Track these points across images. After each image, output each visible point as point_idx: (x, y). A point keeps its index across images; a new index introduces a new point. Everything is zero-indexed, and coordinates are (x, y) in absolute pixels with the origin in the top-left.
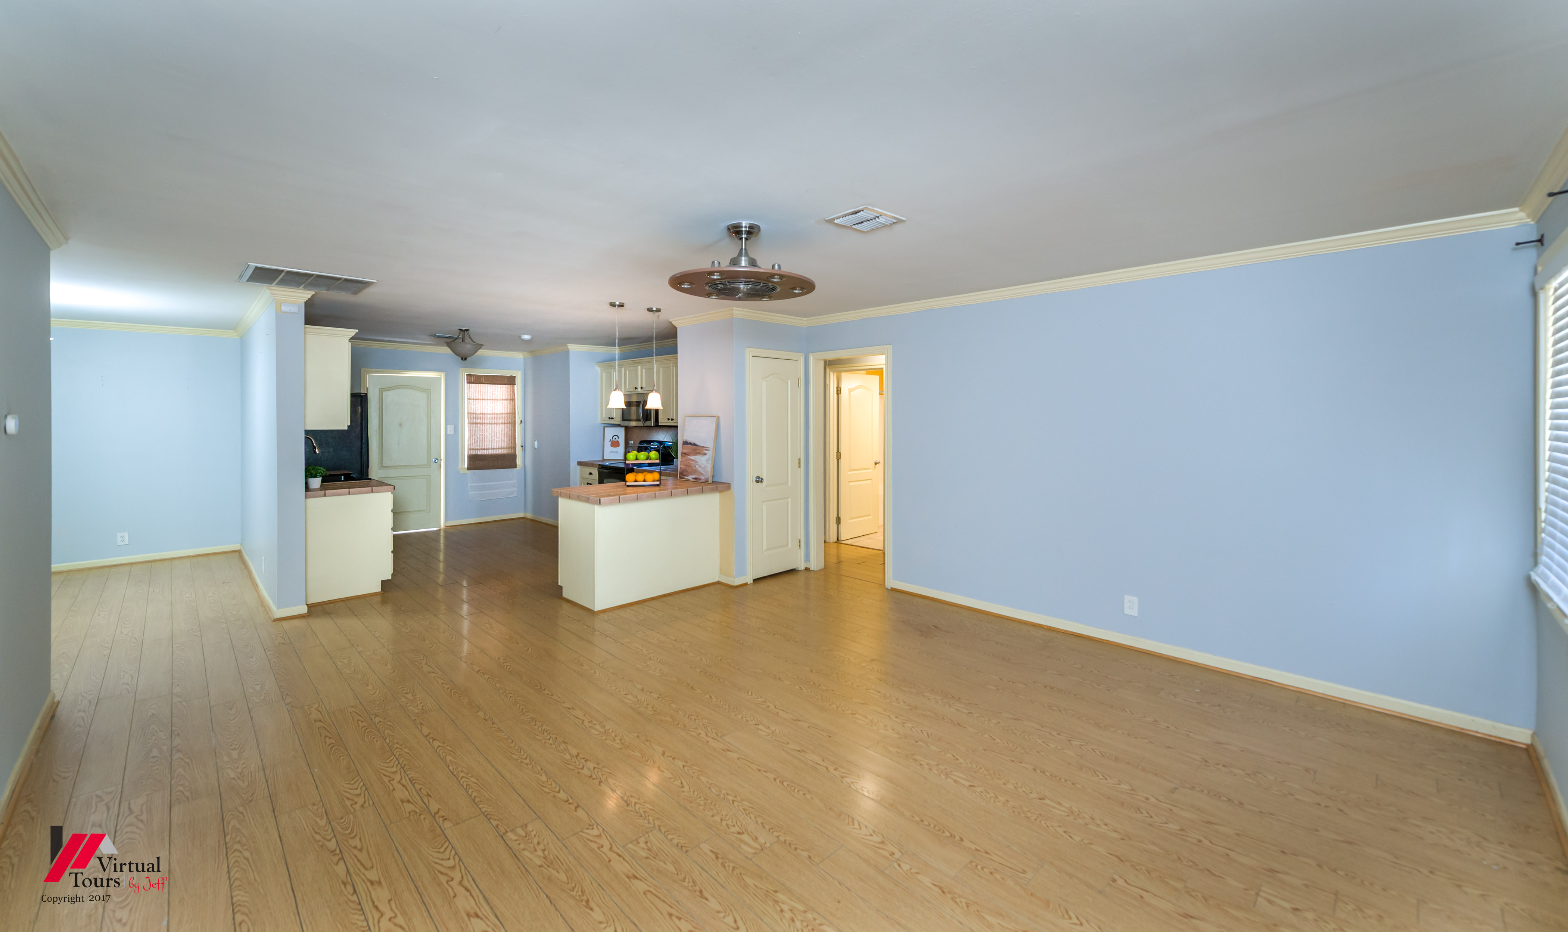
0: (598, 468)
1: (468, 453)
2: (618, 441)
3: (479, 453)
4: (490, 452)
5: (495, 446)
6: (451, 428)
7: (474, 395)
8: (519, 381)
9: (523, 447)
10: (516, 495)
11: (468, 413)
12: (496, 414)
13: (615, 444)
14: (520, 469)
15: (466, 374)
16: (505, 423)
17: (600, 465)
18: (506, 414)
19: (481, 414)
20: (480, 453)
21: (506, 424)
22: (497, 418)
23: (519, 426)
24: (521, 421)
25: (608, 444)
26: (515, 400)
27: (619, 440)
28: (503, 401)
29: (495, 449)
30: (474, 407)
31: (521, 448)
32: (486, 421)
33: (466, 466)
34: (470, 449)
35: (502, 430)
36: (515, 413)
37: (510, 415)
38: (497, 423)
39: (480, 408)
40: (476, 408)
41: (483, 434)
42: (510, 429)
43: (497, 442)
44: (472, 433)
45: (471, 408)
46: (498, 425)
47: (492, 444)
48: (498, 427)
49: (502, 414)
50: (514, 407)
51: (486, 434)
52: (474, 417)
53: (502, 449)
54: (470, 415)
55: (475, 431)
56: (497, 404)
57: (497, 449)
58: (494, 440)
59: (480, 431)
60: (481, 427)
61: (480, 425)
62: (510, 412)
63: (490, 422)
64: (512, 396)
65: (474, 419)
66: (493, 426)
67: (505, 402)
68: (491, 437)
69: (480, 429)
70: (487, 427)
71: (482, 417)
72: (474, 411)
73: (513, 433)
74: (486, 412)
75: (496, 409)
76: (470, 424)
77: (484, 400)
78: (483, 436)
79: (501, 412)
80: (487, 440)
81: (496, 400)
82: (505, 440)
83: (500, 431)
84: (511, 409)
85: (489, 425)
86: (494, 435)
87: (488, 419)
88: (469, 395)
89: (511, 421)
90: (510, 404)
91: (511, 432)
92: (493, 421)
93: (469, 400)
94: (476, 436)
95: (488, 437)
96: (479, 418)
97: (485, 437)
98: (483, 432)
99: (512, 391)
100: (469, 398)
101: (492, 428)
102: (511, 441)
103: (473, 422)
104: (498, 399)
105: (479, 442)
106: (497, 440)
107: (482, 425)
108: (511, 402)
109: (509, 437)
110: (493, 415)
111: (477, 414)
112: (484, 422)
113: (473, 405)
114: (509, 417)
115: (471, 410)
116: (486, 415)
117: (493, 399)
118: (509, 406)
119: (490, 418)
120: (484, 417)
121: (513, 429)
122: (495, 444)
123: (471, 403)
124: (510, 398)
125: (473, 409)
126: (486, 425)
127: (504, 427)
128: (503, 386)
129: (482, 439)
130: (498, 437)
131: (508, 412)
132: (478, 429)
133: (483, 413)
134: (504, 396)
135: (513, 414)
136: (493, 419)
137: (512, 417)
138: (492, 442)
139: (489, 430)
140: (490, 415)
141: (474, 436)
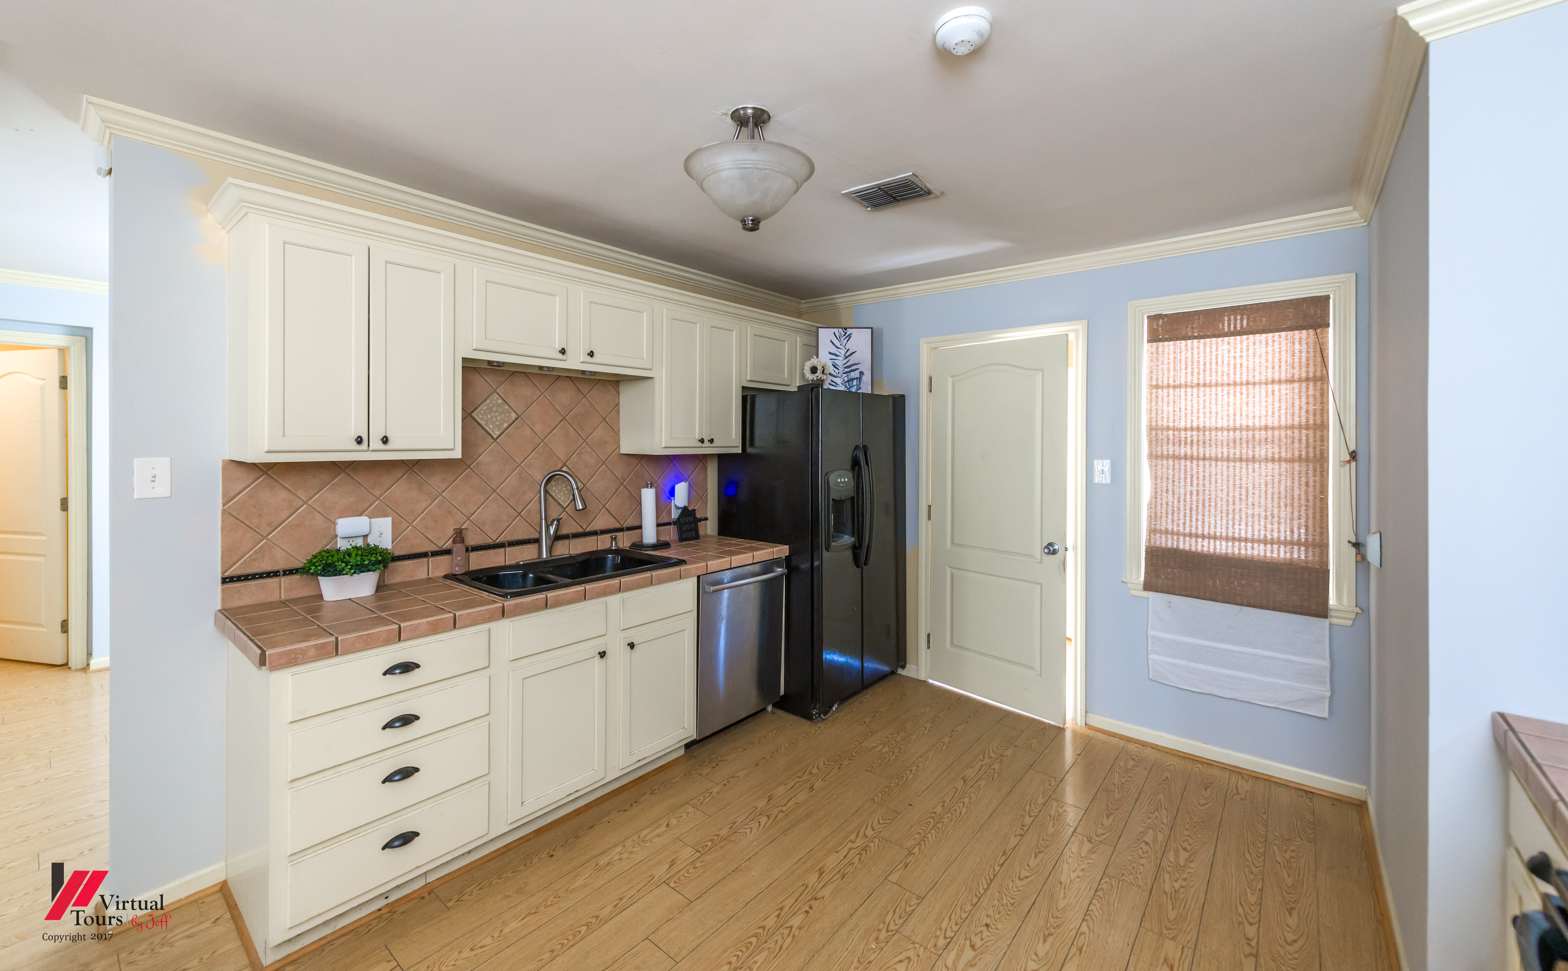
1: (1149, 541)
3: (1181, 546)
4: (1222, 548)
5: (1241, 530)
6: (1102, 468)
7: (1172, 373)
9: (1361, 549)
10: (1326, 715)
11: (1151, 429)
12: (1248, 428)
14: (1341, 619)
15: (1146, 315)
16: (1280, 460)
18: (1286, 428)
19: (1192, 429)
20: (1185, 544)
21: (1286, 460)
22: (1253, 442)
23: (1344, 470)
24: (1350, 456)
26: (1323, 379)
28: (1279, 386)
29: (1240, 540)
30: (1169, 409)
31: (1353, 550)
32: (1211, 451)
33: (1140, 578)
34: (1152, 531)
35: (1270, 482)
36: (1323, 427)
37: (1304, 432)
38: (1247, 460)
39: (1189, 412)
40: (1177, 413)
41: (1198, 491)
42: (1304, 480)
43: (1250, 519)
44: (1159, 486)
45: (1160, 412)
46: (1250, 467)
47: (1231, 522)
48: (1251, 471)
49: (1273, 428)
50: (1318, 407)
51: (1207, 492)
52: (1168, 439)
53: (1265, 545)
54: (1156, 434)
55: (1170, 481)
56: (1251, 399)
57: (1246, 540)
58: (1237, 511)
59: (1189, 480)
60: (1192, 469)
61: (1188, 463)
62: (1303, 424)
63: (1220, 455)
64: (1311, 366)
65: (1168, 444)
66: (1231, 469)
67: (1283, 392)
68: (1225, 500)
69: (1189, 476)
70: (1212, 468)
71: (1195, 438)
72: (1168, 421)
73: (1315, 497)
74: (1207, 425)
75: (1244, 414)
76: (1154, 461)
77: (1205, 385)
78: (1198, 494)
79: (1270, 424)
80: (1213, 510)
81: (1248, 383)
82: (1283, 515)
83: (1263, 486)
84: (1307, 411)
85: (1219, 463)
86: (1234, 497)
87: (1214, 446)
88: (1154, 377)
89: (1307, 453)
90: (1304, 395)
91: (1307, 493)
92: (1232, 451)
93: (1154, 391)
94: (1174, 494)
95: (1219, 500)
96: (1186, 443)
97: (1204, 501)
98: (1198, 485)
99: (1311, 350)
100: (1154, 383)
101: (1225, 473)
102: (1307, 522)
103: (1165, 453)
104: (1257, 379)
105: (1182, 514)
106: (1250, 512)
107: (1195, 462)
108: (1307, 388)
109: (1300, 507)
110: (1231, 433)
111: (1179, 430)
112: (1201, 455)
113: (1166, 405)
114: (1300, 440)
115: (1160, 419)
116: (1207, 433)
117: (1238, 380)
118: (1297, 403)
119: (1225, 444)
120: (1201, 438)
121: (1315, 481)
122: (1243, 523)
123: (1160, 399)
124: (1307, 372)
125: (1165, 416)
126: (1207, 463)
127: (1280, 475)
128: (1280, 337)
129: (1194, 506)
130: (1250, 504)
131: (1296, 423)
132: (1182, 476)
133: (1204, 427)
134: (1280, 373)
135: (1315, 430)
136: (1231, 445)
137: (1311, 440)
138: (1231, 516)
139: (1219, 481)
140: (1219, 433)
141: (1165, 494)
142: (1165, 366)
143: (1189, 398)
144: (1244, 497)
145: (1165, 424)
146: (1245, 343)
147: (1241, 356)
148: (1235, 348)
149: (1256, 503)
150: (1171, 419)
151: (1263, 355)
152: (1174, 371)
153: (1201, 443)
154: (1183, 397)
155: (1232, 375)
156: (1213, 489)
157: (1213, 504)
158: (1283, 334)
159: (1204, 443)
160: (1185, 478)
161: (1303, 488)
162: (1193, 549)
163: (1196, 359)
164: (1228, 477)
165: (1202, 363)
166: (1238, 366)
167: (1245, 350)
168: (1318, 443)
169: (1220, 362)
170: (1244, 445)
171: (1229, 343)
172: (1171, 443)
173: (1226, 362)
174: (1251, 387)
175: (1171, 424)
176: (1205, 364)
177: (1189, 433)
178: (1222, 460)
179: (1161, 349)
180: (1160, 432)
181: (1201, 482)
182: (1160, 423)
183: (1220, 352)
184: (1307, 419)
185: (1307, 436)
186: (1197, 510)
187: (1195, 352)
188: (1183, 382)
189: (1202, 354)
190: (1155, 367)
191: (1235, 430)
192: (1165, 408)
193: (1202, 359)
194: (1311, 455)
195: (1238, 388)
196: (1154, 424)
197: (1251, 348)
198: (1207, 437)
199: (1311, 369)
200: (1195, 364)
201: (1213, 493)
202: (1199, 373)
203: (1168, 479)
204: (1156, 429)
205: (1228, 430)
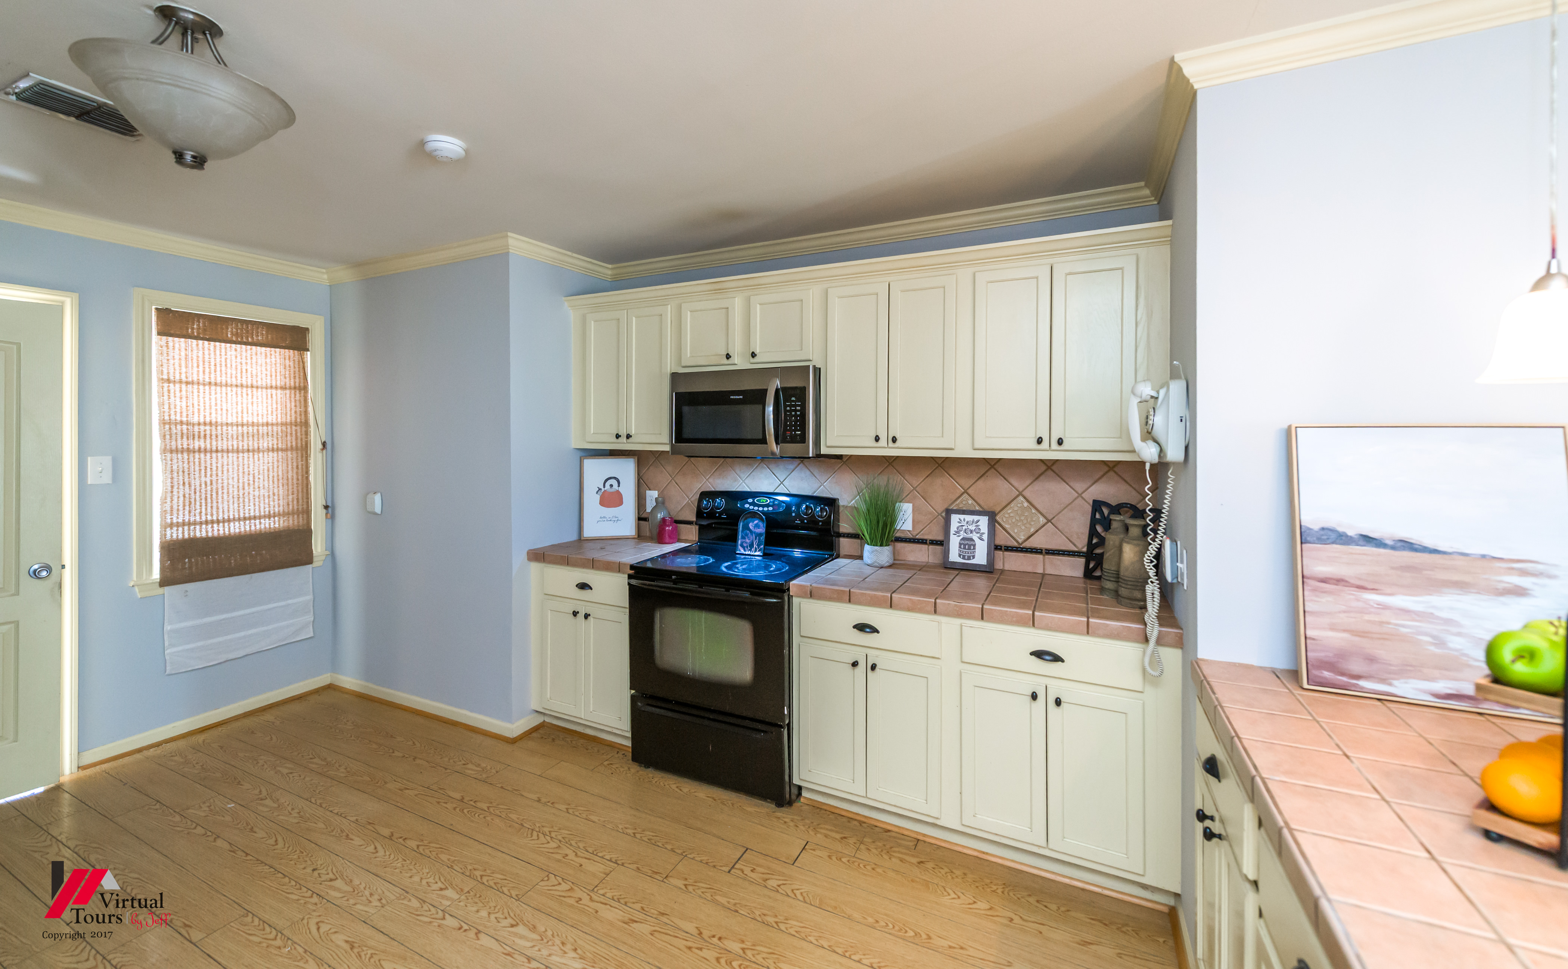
0: (630, 577)
1: (164, 537)
2: (618, 492)
3: (198, 535)
4: (236, 528)
5: (251, 510)
6: (97, 467)
7: (184, 370)
8: (317, 339)
9: (330, 510)
10: (311, 634)
11: (163, 423)
12: (253, 424)
13: (610, 499)
14: (321, 563)
15: (154, 307)
16: (278, 450)
17: (632, 567)
18: (282, 424)
19: (205, 424)
20: (201, 532)
21: (282, 450)
22: (257, 436)
23: (319, 455)
24: (324, 444)
25: (591, 500)
26: (305, 388)
27: (621, 489)
28: (274, 391)
29: (250, 518)
30: (181, 404)
31: (325, 511)
32: (220, 445)
33: (156, 575)
34: (165, 526)
35: (271, 468)
36: (306, 424)
37: (294, 428)
38: (253, 451)
39: (202, 408)
40: (191, 408)
41: (211, 481)
42: (295, 464)
43: (257, 500)
44: (175, 480)
45: (172, 407)
46: (256, 456)
47: (241, 505)
48: (256, 459)
49: (272, 424)
50: (303, 409)
51: (220, 481)
52: (182, 434)
53: (269, 519)
54: (170, 429)
55: (186, 473)
56: (255, 399)
57: (255, 518)
58: (246, 494)
59: (203, 471)
60: (206, 462)
61: (202, 455)
62: (293, 421)
63: (230, 448)
64: (297, 378)
65: (182, 438)
66: (241, 459)
67: (279, 396)
68: (236, 486)
69: (203, 468)
70: (223, 459)
71: (208, 433)
72: (181, 416)
73: (302, 476)
74: (219, 420)
75: (250, 412)
76: (169, 455)
77: (216, 384)
78: (211, 484)
79: (270, 421)
80: (225, 496)
81: (252, 387)
82: (281, 493)
83: (266, 471)
84: (296, 412)
85: (230, 455)
86: (244, 483)
87: (225, 439)
88: (165, 371)
89: (297, 443)
90: (293, 400)
91: (297, 473)
92: (241, 444)
93: (166, 385)
94: (190, 486)
95: (231, 486)
96: (199, 437)
97: (217, 489)
98: (211, 476)
99: (297, 366)
100: (165, 377)
101: (235, 463)
102: (298, 496)
103: (180, 447)
104: (259, 383)
105: (198, 504)
106: (257, 493)
107: (208, 455)
108: (295, 395)
109: (293, 485)
110: (240, 428)
111: (194, 425)
112: (214, 448)
113: (178, 399)
114: (291, 434)
115: (172, 413)
116: (219, 428)
117: (244, 383)
118: (288, 406)
119: (235, 437)
120: (214, 433)
121: (302, 465)
122: (252, 504)
123: (172, 395)
124: (295, 383)
125: (178, 410)
126: (219, 455)
127: (278, 461)
128: (276, 352)
129: (209, 496)
130: (256, 487)
131: (288, 421)
132: (197, 468)
133: (216, 422)
134: (276, 381)
135: (301, 427)
136: (240, 438)
137: (299, 434)
138: (241, 500)
139: (231, 470)
140: (230, 428)
141: (181, 487)
142: (177, 361)
143: (201, 395)
144: (251, 482)
145: (178, 418)
146: (249, 352)
147: (246, 363)
148: (241, 355)
149: (261, 486)
150: (184, 414)
151: (264, 364)
152: (186, 367)
153: (214, 437)
154: (196, 393)
155: (239, 378)
156: (225, 478)
157: (225, 491)
158: (278, 350)
159: (217, 436)
160: (200, 470)
161: (295, 471)
162: (210, 534)
163: (207, 359)
164: (238, 466)
165: (213, 364)
166: (244, 371)
167: (249, 358)
168: (304, 436)
169: (229, 365)
170: (251, 438)
171: (236, 350)
172: (185, 437)
173: (234, 366)
174: (255, 390)
175: (184, 419)
176: (215, 365)
177: (202, 428)
178: (233, 451)
179: (171, 344)
180: (173, 427)
181: (214, 473)
182: (173, 417)
183: (228, 357)
184: (296, 418)
185: (296, 430)
186: (211, 498)
187: (206, 352)
188: (195, 379)
189: (212, 355)
190: (166, 361)
191: (243, 425)
192: (178, 403)
193: (212, 360)
194: (299, 445)
195: (245, 389)
196: (167, 418)
197: (254, 357)
198: (219, 432)
199: (297, 380)
200: (207, 364)
201: (225, 481)
202: (210, 373)
203: (183, 472)
204: (170, 423)
205: (237, 425)
